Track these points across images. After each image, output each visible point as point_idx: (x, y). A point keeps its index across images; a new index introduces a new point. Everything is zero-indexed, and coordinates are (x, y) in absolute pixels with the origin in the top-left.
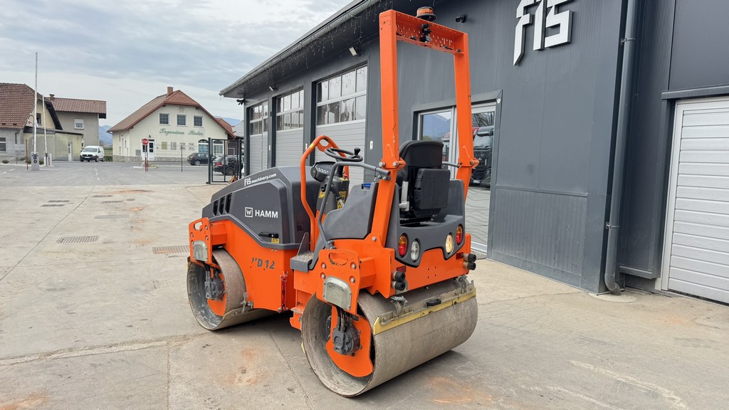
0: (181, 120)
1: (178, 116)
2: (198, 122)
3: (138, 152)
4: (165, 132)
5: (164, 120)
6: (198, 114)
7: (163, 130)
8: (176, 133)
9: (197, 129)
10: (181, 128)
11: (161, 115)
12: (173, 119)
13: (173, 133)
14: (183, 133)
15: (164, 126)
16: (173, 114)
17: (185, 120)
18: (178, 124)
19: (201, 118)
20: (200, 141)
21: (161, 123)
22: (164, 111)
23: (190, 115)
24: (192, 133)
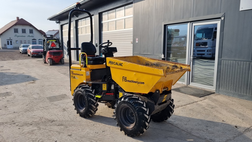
0: (24, 31)
1: (22, 29)
2: (31, 32)
3: (5, 45)
4: (17, 36)
5: (16, 31)
6: (31, 28)
7: (16, 35)
8: (22, 36)
9: (31, 35)
10: (24, 34)
11: (14, 29)
12: (20, 31)
13: (21, 36)
14: (25, 36)
15: (16, 34)
16: (20, 28)
17: (25, 31)
18: (22, 33)
19: (32, 30)
20: (32, 40)
21: (15, 32)
22: (16, 27)
23: (28, 29)
24: (29, 36)
